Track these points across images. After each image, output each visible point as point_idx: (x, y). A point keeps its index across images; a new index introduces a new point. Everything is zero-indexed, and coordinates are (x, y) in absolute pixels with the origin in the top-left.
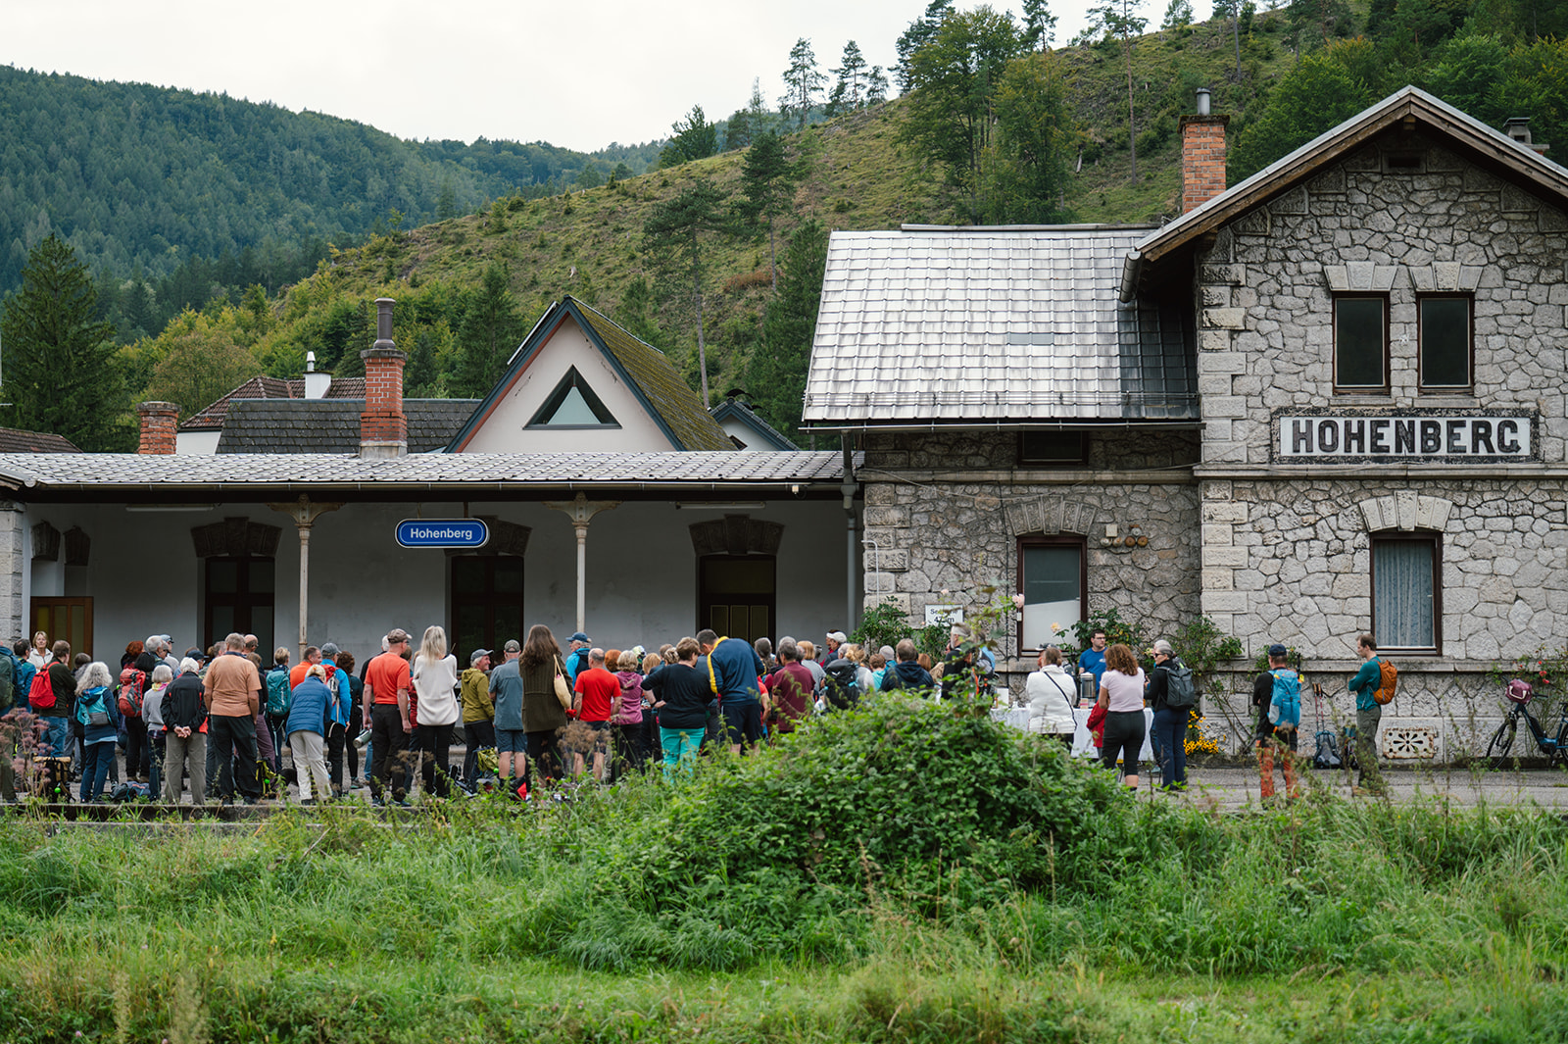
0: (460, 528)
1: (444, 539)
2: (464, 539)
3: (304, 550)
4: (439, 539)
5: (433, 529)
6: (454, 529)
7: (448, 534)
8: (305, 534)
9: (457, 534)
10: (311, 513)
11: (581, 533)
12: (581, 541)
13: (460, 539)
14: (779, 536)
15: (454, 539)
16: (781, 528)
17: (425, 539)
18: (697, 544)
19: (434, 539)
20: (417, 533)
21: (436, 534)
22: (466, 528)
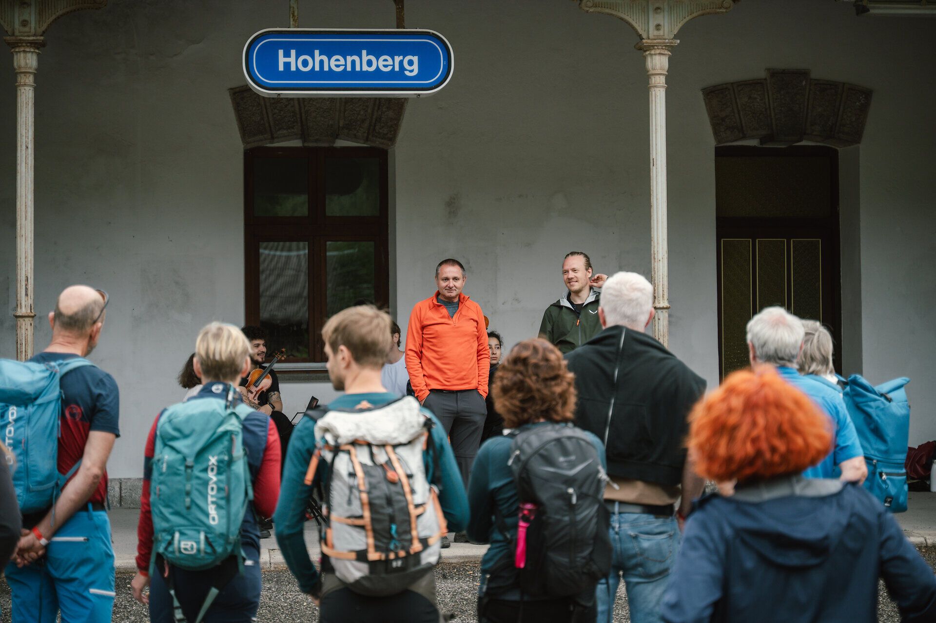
0: (392, 50)
1: (354, 74)
2: (400, 74)
3: (26, 98)
4: (344, 75)
5: (329, 51)
6: (377, 51)
7: (364, 62)
8: (27, 61)
9: (384, 63)
10: (41, 13)
11: (658, 63)
12: (660, 81)
13: (392, 75)
14: (864, 109)
15: (378, 74)
16: (868, 94)
17: (312, 74)
18: (717, 124)
19: (331, 74)
20: (294, 61)
21: (336, 63)
22: (404, 50)
